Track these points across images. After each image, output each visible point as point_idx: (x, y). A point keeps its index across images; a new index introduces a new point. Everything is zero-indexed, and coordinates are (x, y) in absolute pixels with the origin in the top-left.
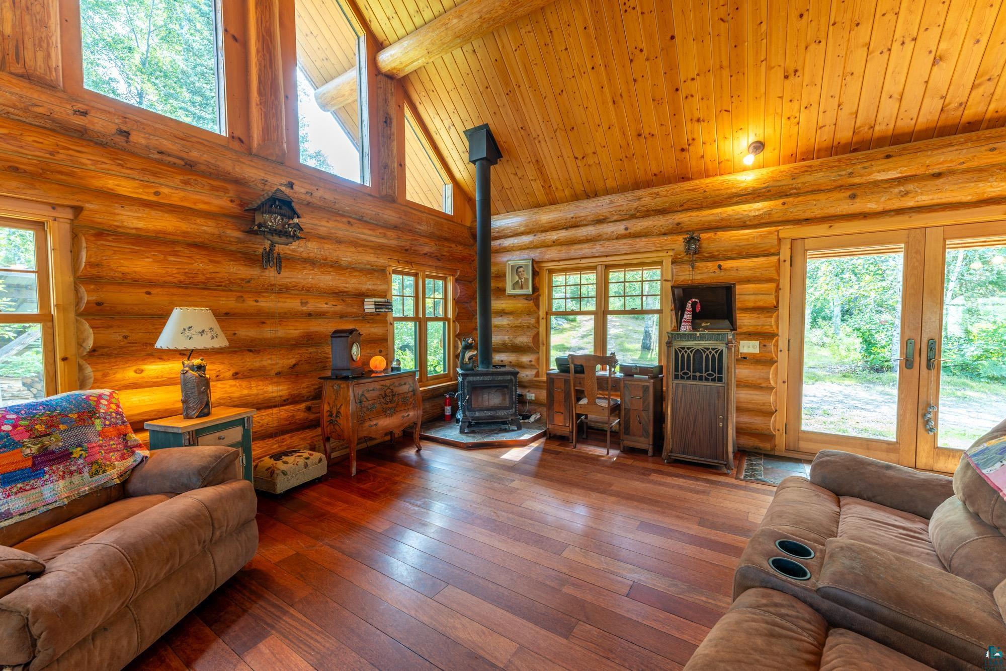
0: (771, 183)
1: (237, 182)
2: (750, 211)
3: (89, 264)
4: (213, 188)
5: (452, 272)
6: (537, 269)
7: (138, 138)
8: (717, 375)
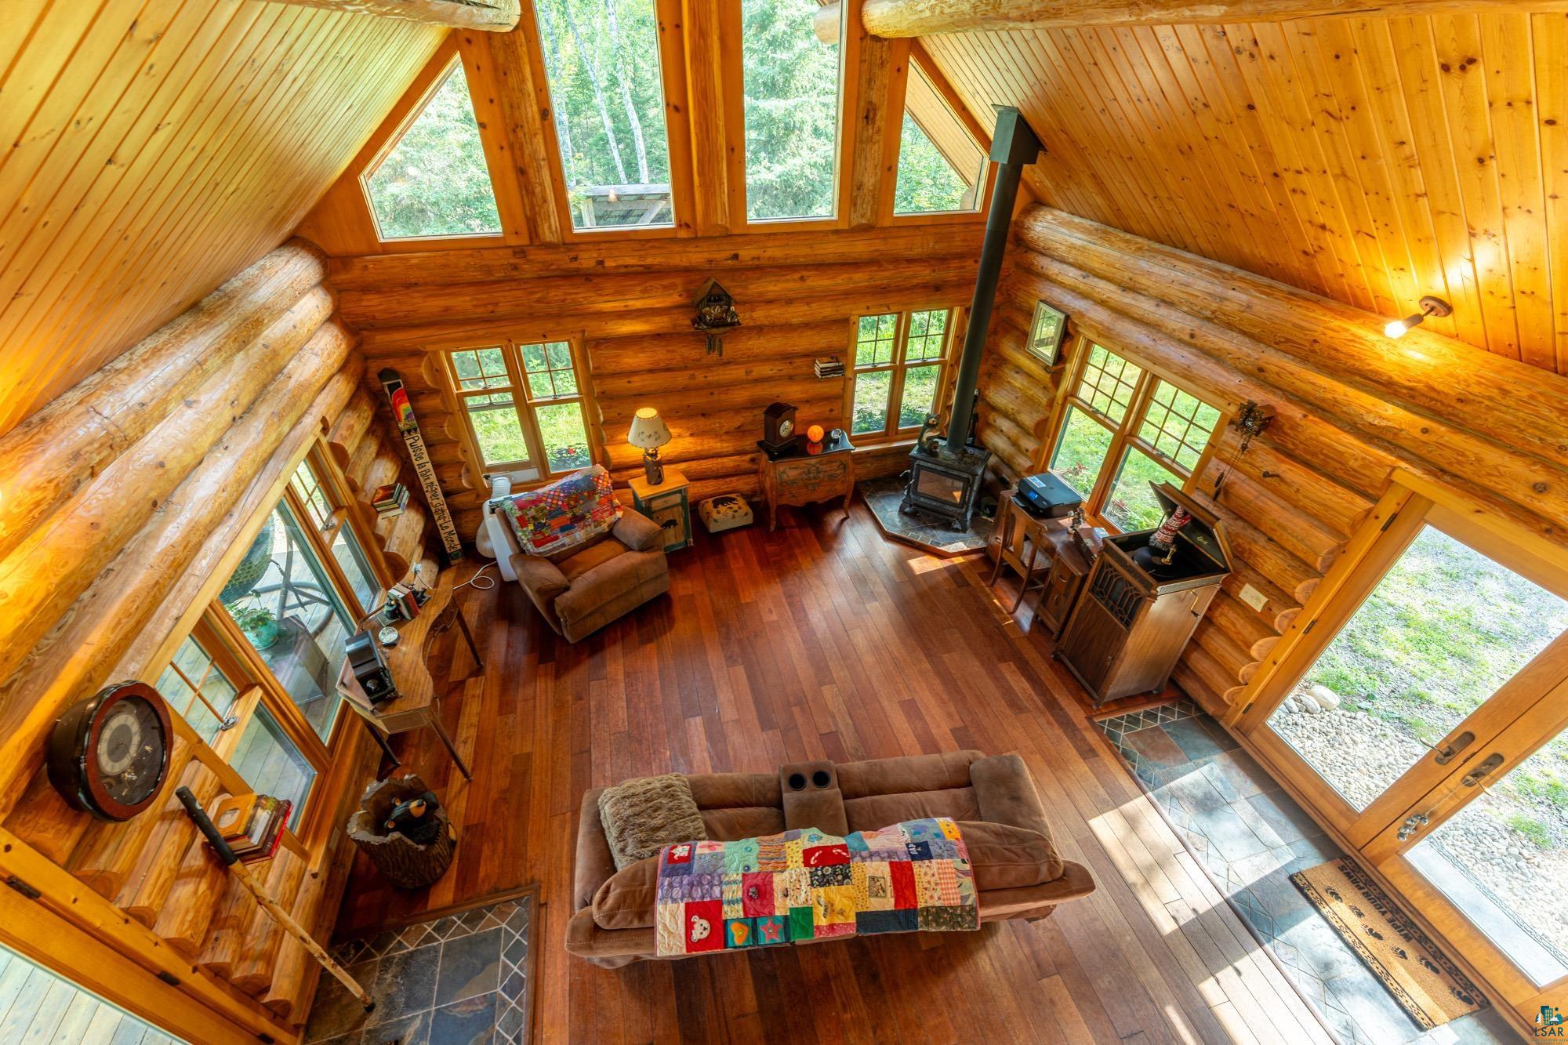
0: (1420, 386)
1: (687, 272)
4: (665, 288)
6: (1071, 331)
7: (610, 263)
8: (1126, 617)
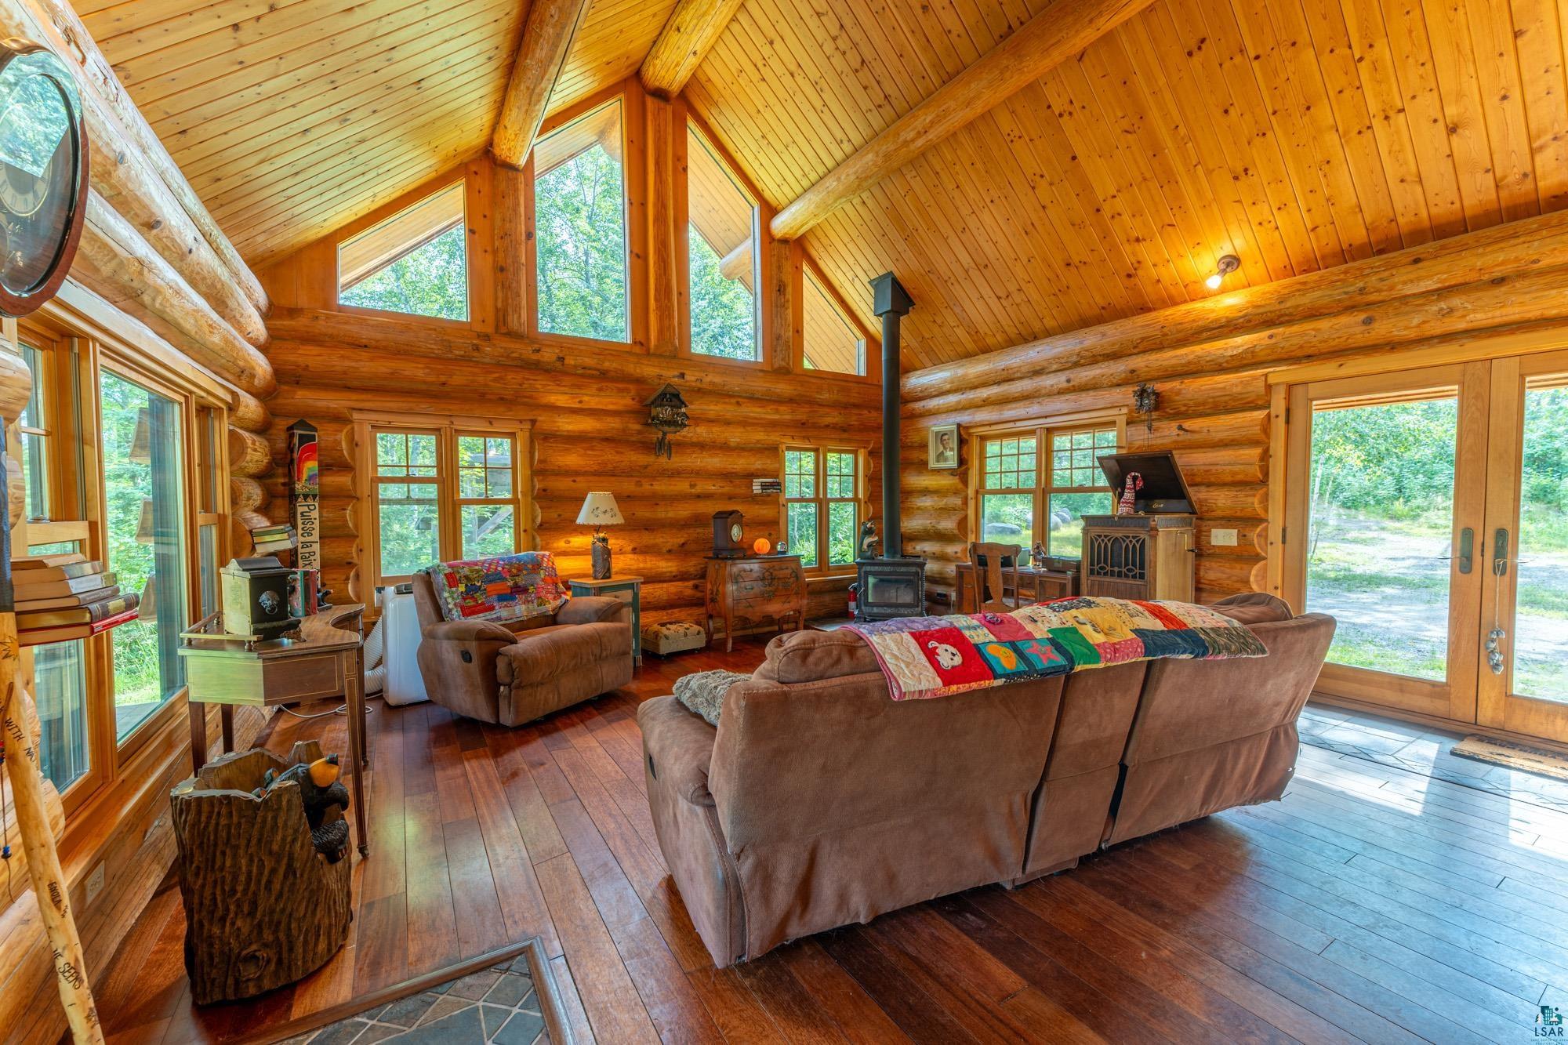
0: (1250, 310)
1: (639, 381)
2: (1226, 349)
3: (540, 461)
4: (620, 390)
5: (864, 444)
6: (965, 436)
7: (570, 361)
8: (1138, 571)
